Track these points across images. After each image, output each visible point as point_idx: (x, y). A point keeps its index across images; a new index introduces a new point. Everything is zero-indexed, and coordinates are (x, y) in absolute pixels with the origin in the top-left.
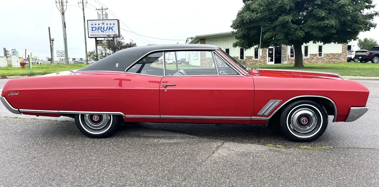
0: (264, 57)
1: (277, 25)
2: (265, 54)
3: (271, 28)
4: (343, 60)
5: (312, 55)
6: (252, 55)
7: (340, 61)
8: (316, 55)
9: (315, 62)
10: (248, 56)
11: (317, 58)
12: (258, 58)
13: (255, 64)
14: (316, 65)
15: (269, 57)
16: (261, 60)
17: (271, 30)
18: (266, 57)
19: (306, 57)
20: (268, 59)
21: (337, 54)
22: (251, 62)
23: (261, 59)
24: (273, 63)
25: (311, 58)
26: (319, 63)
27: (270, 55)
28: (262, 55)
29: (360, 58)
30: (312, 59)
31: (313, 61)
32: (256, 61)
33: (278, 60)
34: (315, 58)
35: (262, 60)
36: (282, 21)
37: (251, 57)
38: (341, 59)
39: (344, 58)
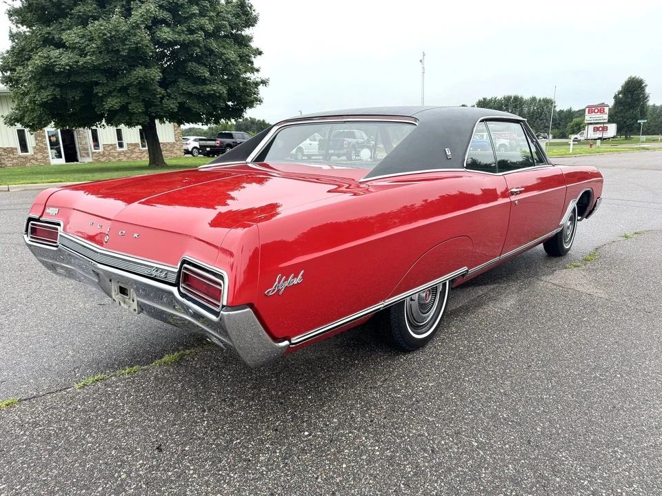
0: (40, 149)
1: (130, 85)
2: (42, 142)
3: (115, 89)
4: (178, 152)
5: (131, 145)
6: (13, 146)
7: (175, 156)
8: (136, 145)
9: (137, 157)
10: (6, 146)
11: (140, 150)
12: (27, 152)
13: (23, 164)
14: (139, 163)
15: (51, 149)
16: (36, 156)
17: (115, 93)
18: (46, 148)
19: (121, 149)
20: (51, 153)
21: (168, 143)
22: (15, 161)
23: (35, 153)
24: (62, 161)
25: (129, 150)
26: (143, 159)
27: (54, 145)
28: (37, 144)
29: (208, 149)
30: (132, 152)
31: (134, 155)
32: (26, 157)
33: (71, 156)
34: (137, 150)
35: (39, 156)
36: (142, 78)
37: (12, 149)
38: (176, 151)
39: (180, 150)
